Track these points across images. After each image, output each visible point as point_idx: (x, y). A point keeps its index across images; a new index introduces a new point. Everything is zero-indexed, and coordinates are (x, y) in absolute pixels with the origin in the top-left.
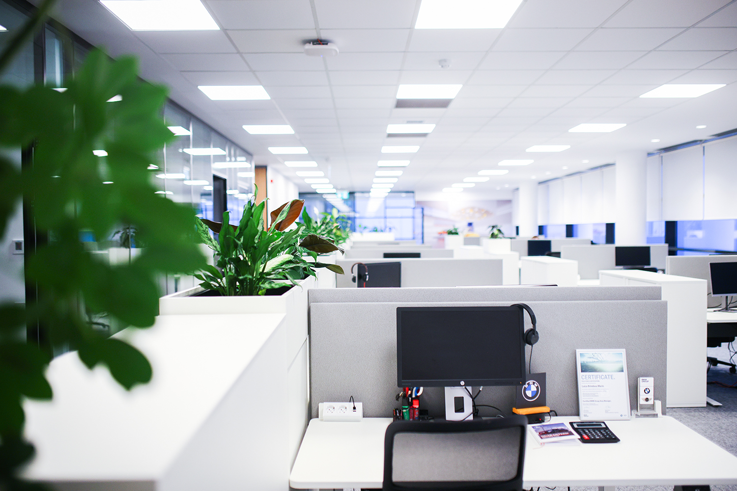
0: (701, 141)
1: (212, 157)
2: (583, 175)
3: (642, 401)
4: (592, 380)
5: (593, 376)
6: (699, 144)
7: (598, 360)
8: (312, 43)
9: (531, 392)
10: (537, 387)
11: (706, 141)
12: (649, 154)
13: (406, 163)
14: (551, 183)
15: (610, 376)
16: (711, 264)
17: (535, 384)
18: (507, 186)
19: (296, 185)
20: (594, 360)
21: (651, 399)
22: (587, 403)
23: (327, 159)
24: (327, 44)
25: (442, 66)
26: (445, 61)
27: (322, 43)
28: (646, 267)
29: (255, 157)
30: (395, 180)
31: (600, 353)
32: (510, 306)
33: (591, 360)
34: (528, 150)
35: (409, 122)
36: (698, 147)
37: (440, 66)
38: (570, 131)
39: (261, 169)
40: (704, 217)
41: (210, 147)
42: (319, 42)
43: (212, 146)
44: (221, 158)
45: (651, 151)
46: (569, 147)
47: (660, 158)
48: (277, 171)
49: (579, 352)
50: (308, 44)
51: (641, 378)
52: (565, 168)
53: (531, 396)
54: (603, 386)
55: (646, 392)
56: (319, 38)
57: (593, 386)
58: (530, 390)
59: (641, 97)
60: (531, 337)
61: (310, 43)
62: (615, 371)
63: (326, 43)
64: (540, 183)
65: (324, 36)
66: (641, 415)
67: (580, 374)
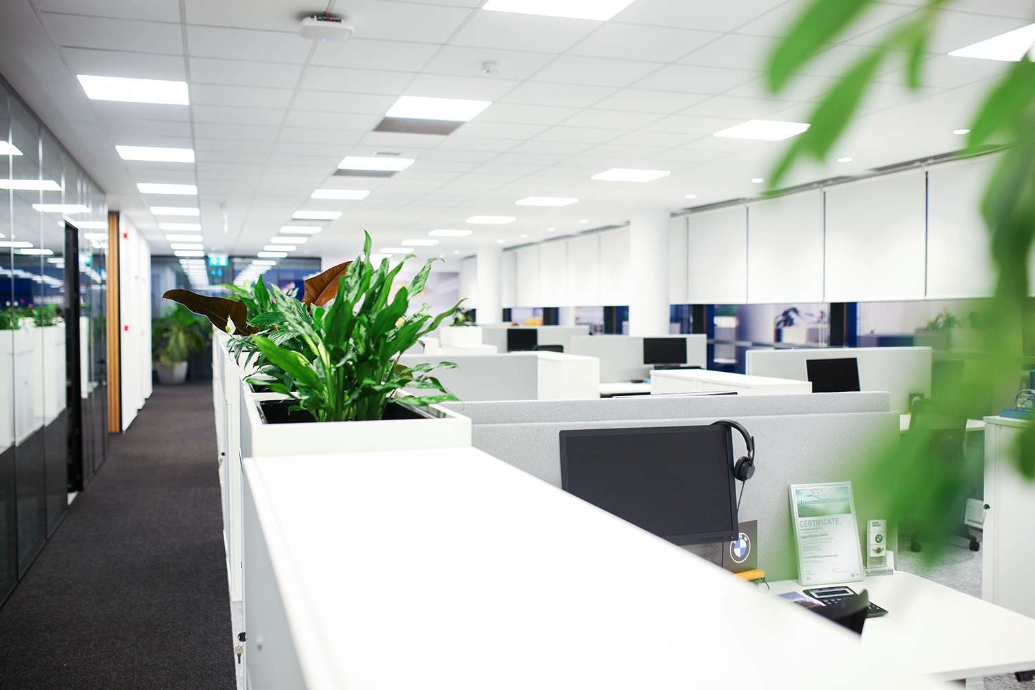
0: (744, 199)
1: (41, 194)
2: (570, 240)
3: (872, 554)
4: (813, 527)
5: (814, 521)
6: (742, 203)
7: (818, 499)
8: (315, 17)
9: (739, 549)
10: (747, 542)
11: (751, 200)
12: (673, 215)
13: (335, 215)
14: (519, 251)
15: (834, 520)
16: (807, 361)
17: (745, 538)
18: (457, 253)
19: (149, 243)
20: (814, 499)
21: (883, 549)
22: (809, 559)
23: (222, 205)
24: (340, 21)
25: (488, 71)
26: (493, 63)
27: (331, 18)
28: (682, 365)
29: (109, 197)
30: (303, 240)
31: (821, 488)
32: (709, 424)
33: (810, 499)
34: (518, 203)
35: (379, 154)
36: (740, 208)
37: (485, 71)
38: (593, 177)
39: (114, 216)
40: (747, 299)
41: (38, 179)
42: (325, 16)
43: (41, 177)
44: (52, 197)
45: (675, 211)
46: (575, 200)
47: (686, 220)
48: (130, 220)
49: (794, 488)
50: (309, 19)
51: (872, 522)
52: (551, 230)
53: (739, 556)
54: (827, 535)
55: (878, 540)
56: (328, 12)
57: (816, 536)
58: (739, 547)
59: (715, 135)
60: (743, 470)
61: (313, 17)
62: (840, 513)
63: (338, 19)
64: (506, 249)
65: (336, 9)
66: (872, 572)
67: (798, 521)
